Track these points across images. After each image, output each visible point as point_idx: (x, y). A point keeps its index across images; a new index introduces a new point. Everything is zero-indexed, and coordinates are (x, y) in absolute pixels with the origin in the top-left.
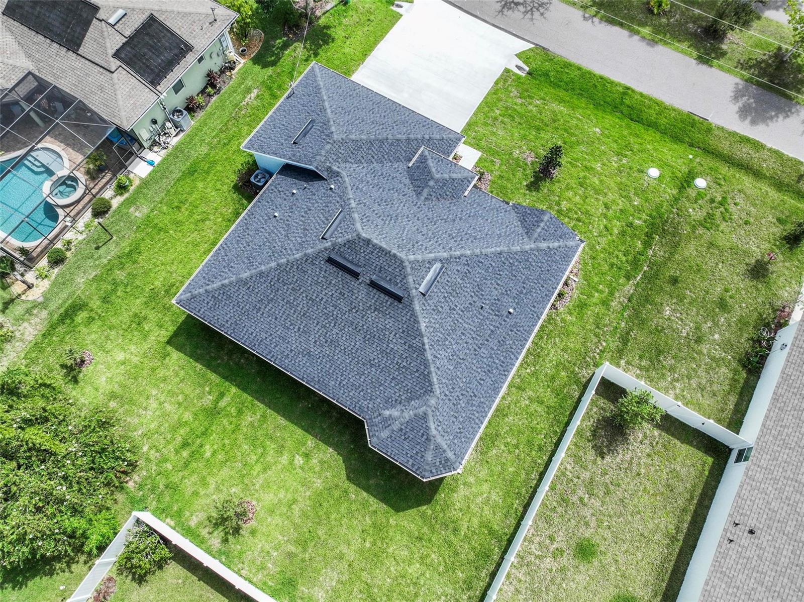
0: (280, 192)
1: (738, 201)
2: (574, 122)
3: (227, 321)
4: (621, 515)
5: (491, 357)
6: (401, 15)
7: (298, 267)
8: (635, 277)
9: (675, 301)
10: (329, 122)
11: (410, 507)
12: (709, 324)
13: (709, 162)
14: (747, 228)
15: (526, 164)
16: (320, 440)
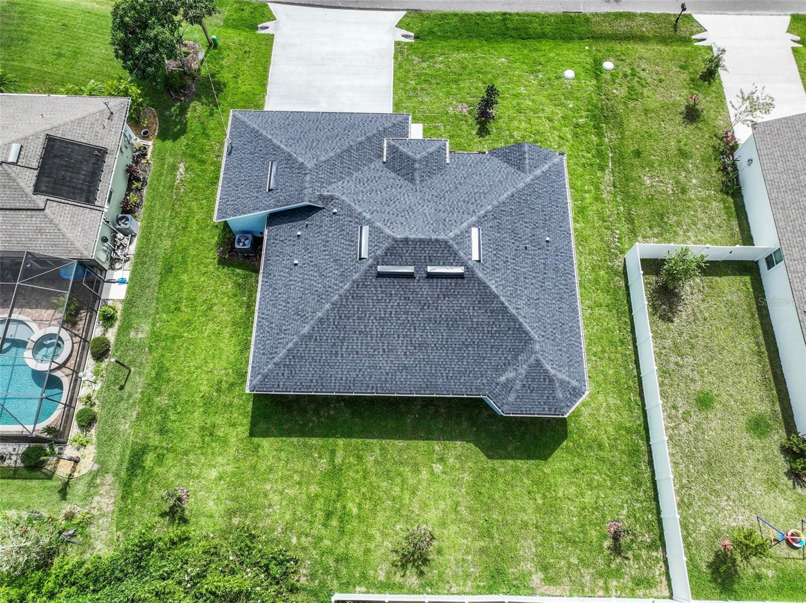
0: (283, 241)
1: (643, 67)
2: (480, 62)
3: (311, 380)
4: (713, 358)
5: (556, 286)
6: (273, 35)
7: (353, 297)
8: (607, 166)
9: (647, 169)
10: (291, 156)
11: (553, 450)
12: (683, 174)
13: (603, 46)
14: (663, 84)
15: (465, 116)
16: (444, 440)
